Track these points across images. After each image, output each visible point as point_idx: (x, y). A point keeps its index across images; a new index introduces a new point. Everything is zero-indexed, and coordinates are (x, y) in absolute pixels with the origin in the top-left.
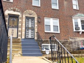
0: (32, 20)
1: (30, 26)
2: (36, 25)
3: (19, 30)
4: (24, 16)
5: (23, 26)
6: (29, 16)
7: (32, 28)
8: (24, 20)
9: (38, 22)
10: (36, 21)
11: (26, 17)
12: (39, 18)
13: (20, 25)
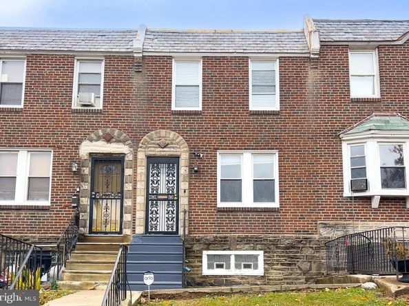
0: (169, 166)
1: (163, 189)
2: (184, 185)
3: (125, 205)
4: (141, 156)
5: (138, 192)
6: (158, 152)
7: (171, 197)
8: (142, 170)
9: (195, 173)
10: (184, 171)
11: (149, 157)
12: (194, 156)
13: (128, 187)
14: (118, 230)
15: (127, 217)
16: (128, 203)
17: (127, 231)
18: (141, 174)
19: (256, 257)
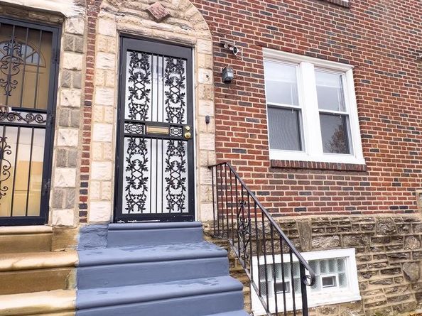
0: (170, 65)
1: (157, 113)
2: (204, 108)
3: (58, 142)
4: (107, 28)
5: (97, 112)
6: (146, 27)
7: (176, 132)
8: (107, 60)
9: (223, 82)
10: (203, 76)
11: (124, 35)
13: (69, 98)
14: (34, 211)
15: (64, 178)
16: (67, 138)
17: (62, 216)
18: (106, 70)
19: (340, 261)
